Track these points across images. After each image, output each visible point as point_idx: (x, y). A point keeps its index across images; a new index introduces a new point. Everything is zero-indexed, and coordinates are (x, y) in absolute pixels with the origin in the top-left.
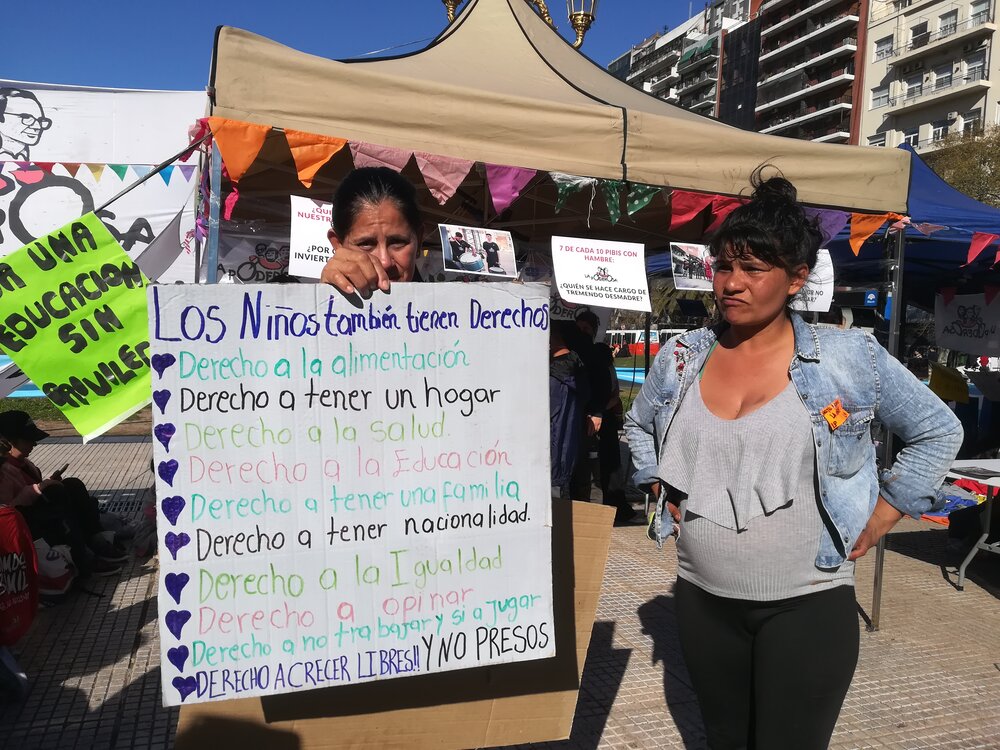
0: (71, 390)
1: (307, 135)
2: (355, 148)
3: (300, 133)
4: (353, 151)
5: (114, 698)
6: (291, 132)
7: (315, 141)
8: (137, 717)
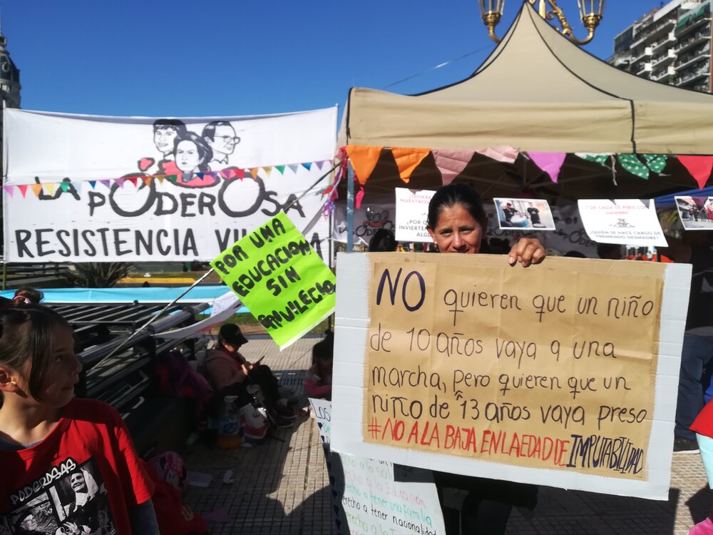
0: (273, 318)
1: (405, 149)
2: (436, 153)
3: (401, 149)
4: (435, 156)
5: (298, 508)
6: (395, 149)
7: (411, 152)
8: (312, 521)
